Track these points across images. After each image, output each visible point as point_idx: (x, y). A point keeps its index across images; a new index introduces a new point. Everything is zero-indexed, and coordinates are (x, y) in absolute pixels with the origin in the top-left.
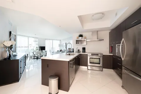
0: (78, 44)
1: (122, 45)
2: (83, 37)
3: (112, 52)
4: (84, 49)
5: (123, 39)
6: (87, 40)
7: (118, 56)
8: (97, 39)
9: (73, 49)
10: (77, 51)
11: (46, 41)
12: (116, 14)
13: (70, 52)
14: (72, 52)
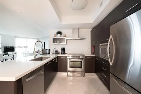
0: (56, 43)
1: (110, 45)
2: (63, 35)
3: (94, 53)
4: (63, 49)
5: (111, 36)
6: (67, 39)
7: (102, 58)
8: (79, 38)
9: (49, 50)
10: (55, 53)
11: (17, 39)
12: (101, 4)
13: (45, 54)
14: (47, 54)
